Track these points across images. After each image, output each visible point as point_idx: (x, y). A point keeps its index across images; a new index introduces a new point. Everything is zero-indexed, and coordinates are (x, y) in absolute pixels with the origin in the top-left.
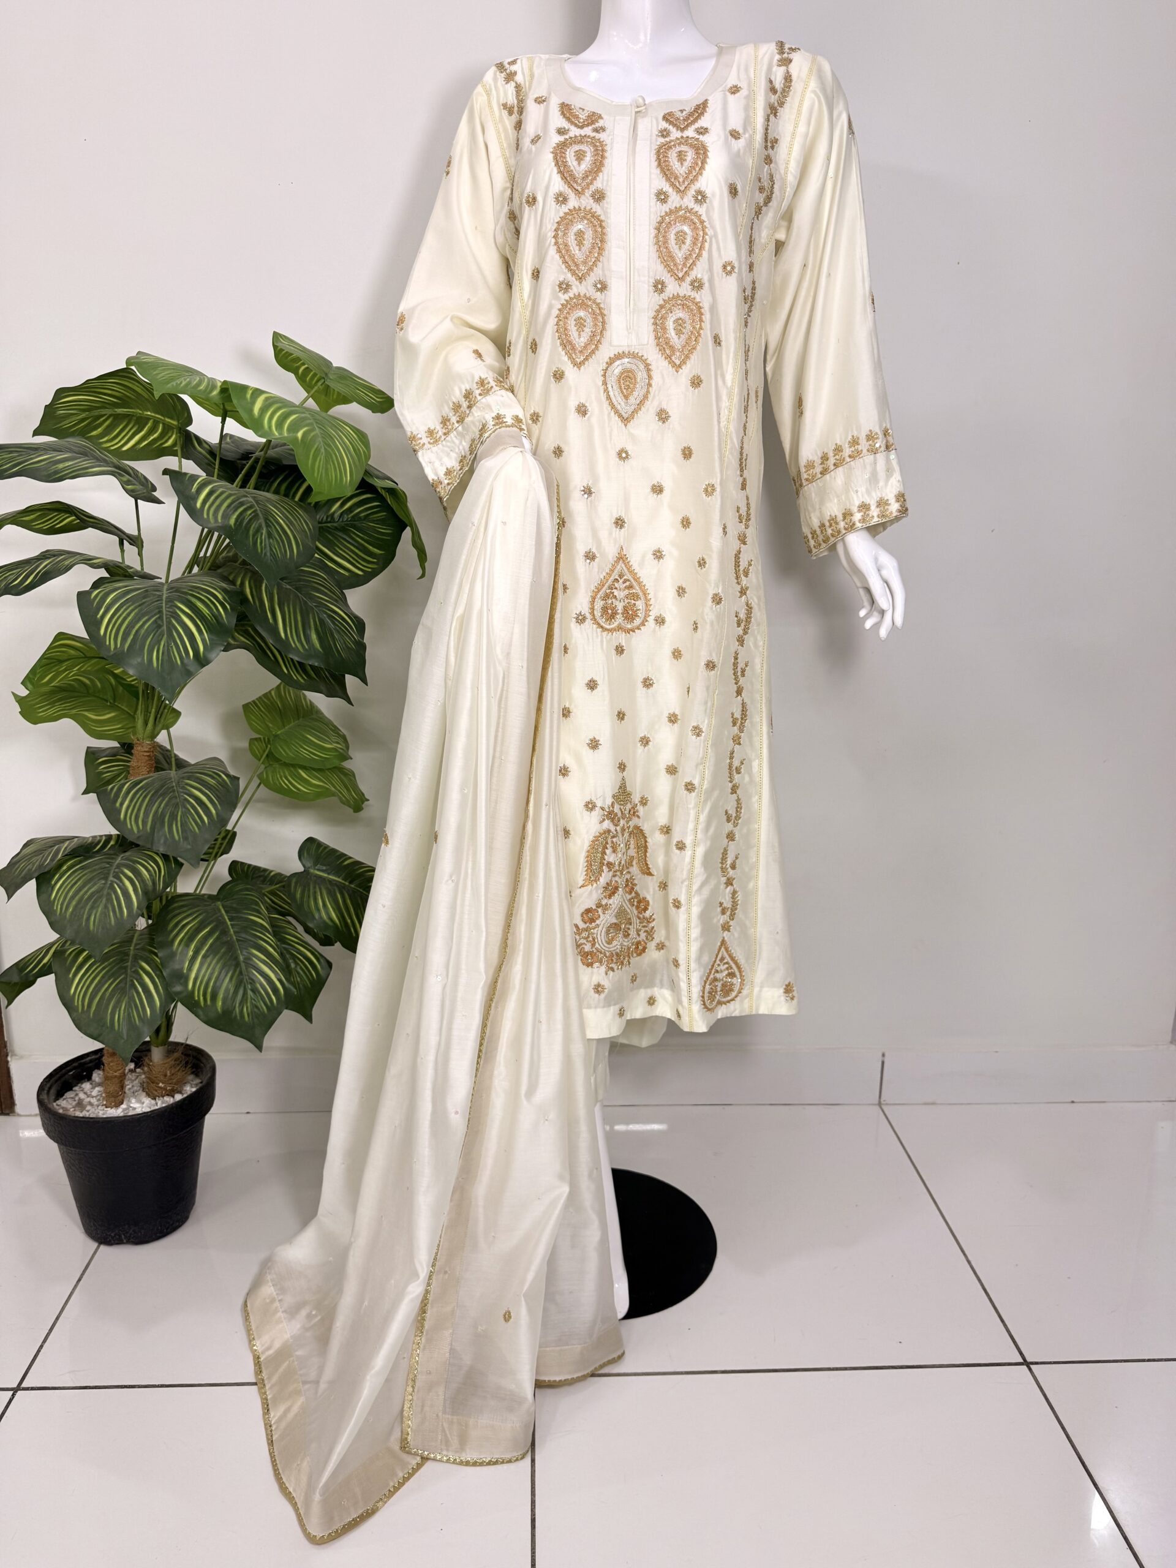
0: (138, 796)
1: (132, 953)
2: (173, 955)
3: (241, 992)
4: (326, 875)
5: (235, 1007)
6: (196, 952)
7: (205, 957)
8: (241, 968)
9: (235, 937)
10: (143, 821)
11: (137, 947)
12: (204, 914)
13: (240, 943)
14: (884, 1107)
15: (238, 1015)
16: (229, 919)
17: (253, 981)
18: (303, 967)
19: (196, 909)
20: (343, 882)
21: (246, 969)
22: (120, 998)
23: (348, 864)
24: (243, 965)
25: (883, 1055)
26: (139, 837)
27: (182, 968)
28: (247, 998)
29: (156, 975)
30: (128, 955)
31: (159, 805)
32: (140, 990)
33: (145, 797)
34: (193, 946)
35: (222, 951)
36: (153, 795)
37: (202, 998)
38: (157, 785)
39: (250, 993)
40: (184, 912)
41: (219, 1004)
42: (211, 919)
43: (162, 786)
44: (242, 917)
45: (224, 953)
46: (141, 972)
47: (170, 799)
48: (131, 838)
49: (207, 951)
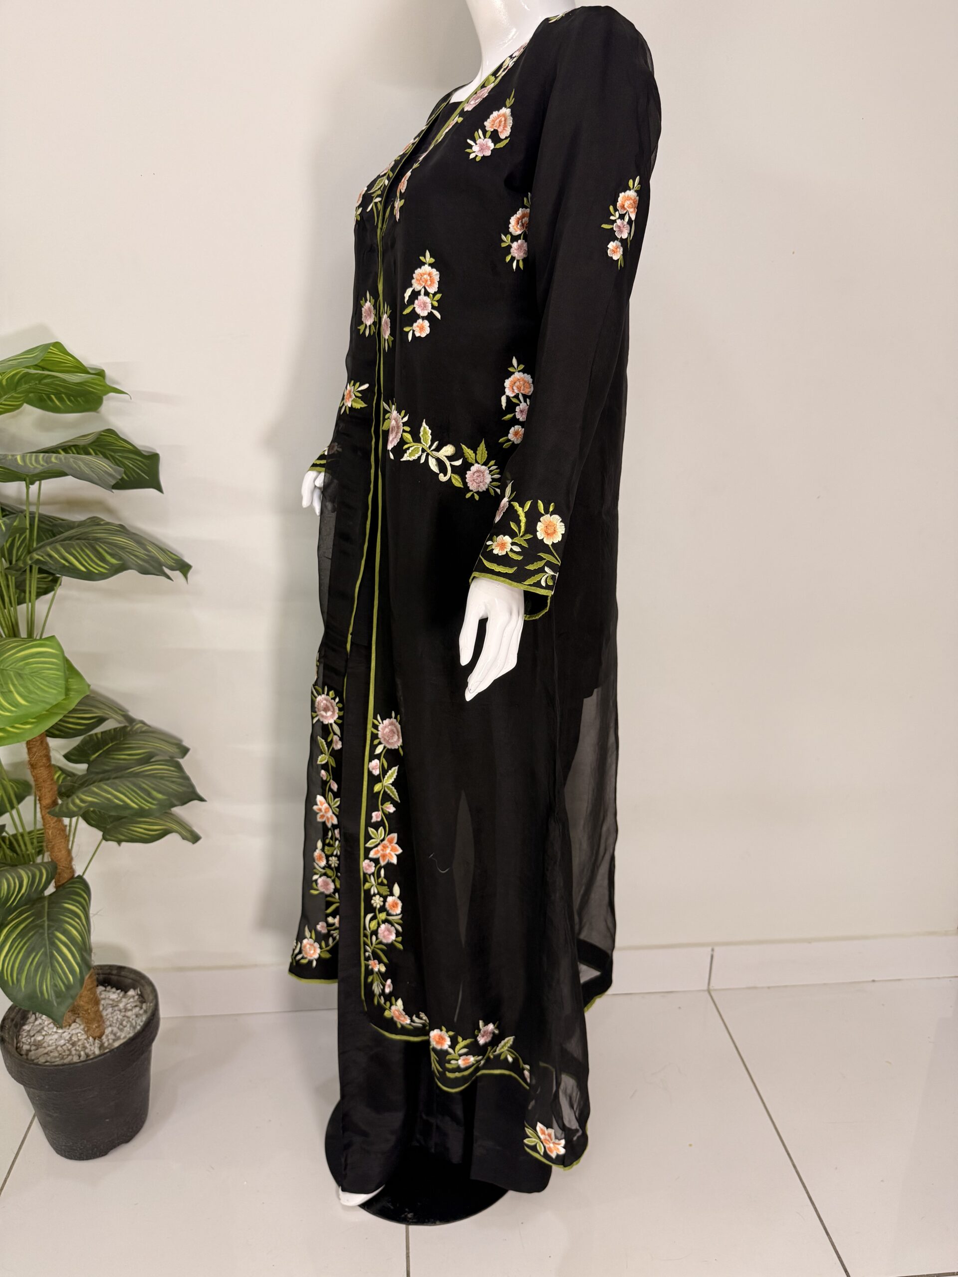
14: (713, 994)
25: (713, 950)
32: (60, 960)
46: (59, 943)
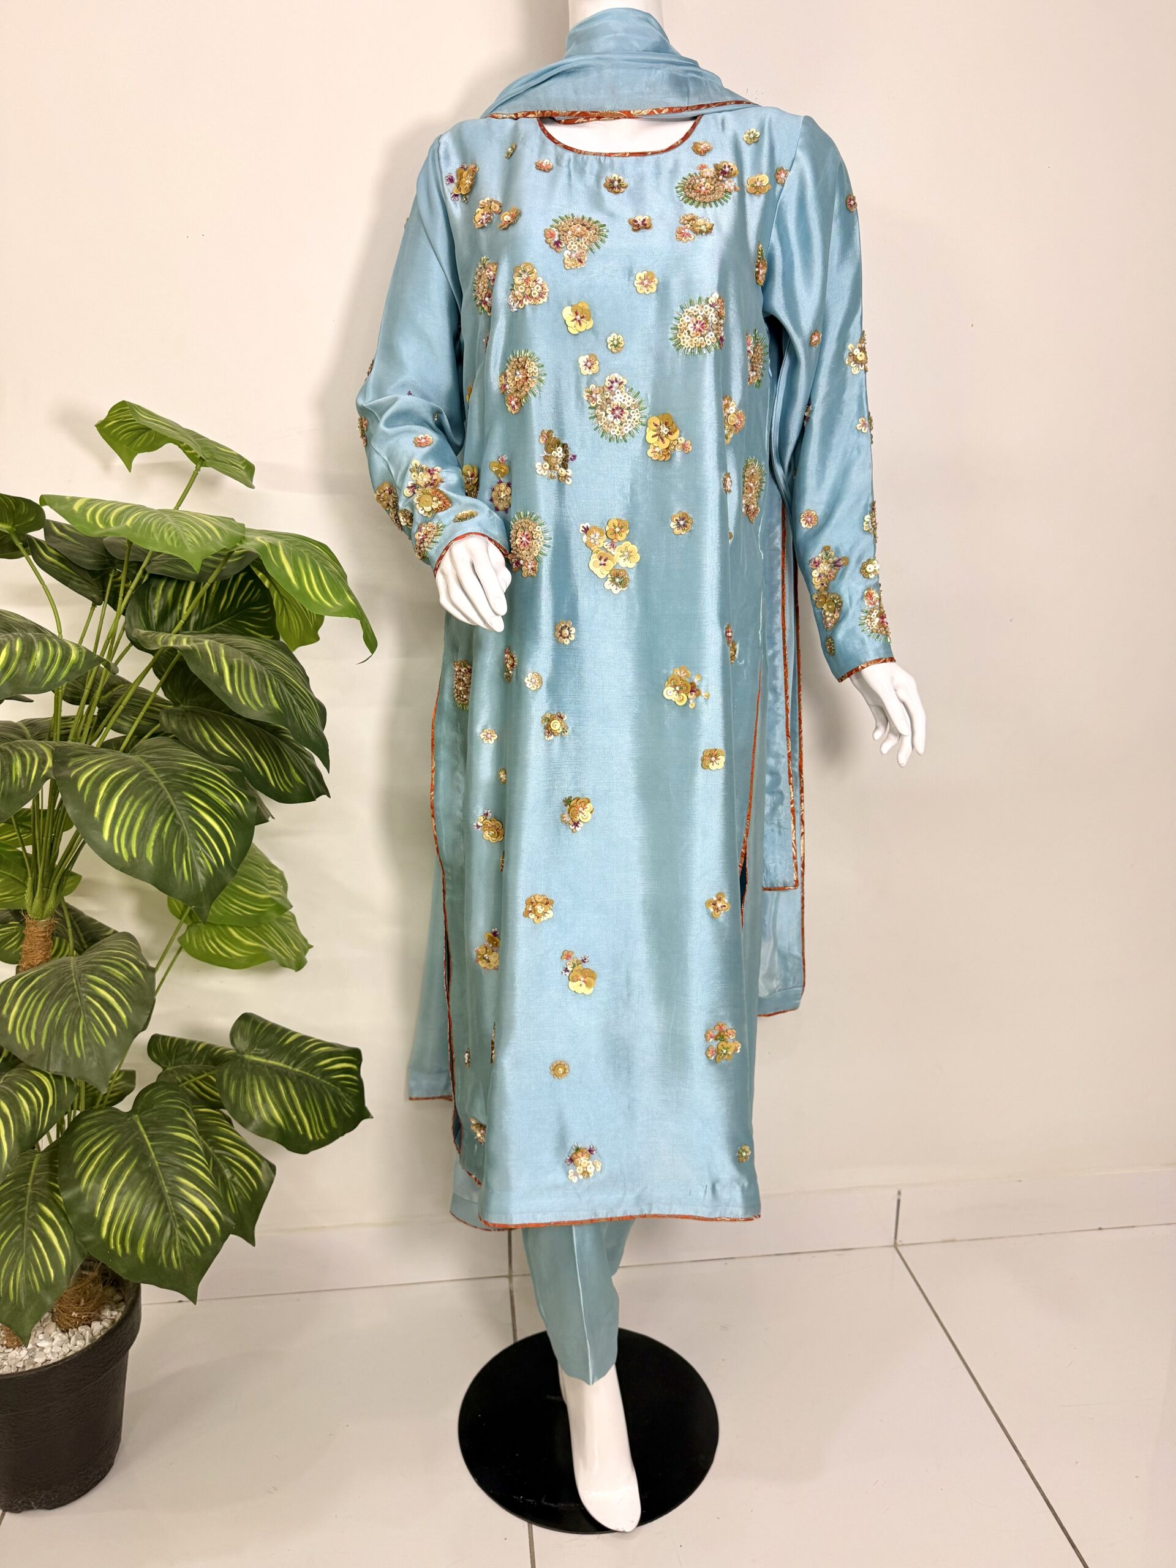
0: (29, 1000)
1: (29, 1191)
2: (80, 1197)
3: (168, 1233)
4: (264, 1061)
5: (160, 1253)
6: (110, 1191)
7: (121, 1194)
8: (166, 1202)
9: (157, 1163)
10: (36, 1034)
11: (37, 1183)
12: (118, 1136)
13: (163, 1170)
14: (900, 1249)
15: (165, 1263)
16: (149, 1138)
17: (181, 1217)
18: (241, 1177)
19: (108, 1129)
20: (285, 1066)
21: (173, 1203)
22: (16, 1256)
23: (291, 1043)
24: (168, 1198)
25: (899, 1193)
26: (31, 1056)
27: (94, 1211)
28: (175, 1240)
29: (60, 1223)
30: (24, 1195)
31: (56, 1012)
33: (39, 1000)
34: (105, 1183)
35: (142, 1183)
36: (47, 999)
37: (119, 1246)
38: (53, 983)
39: (178, 1232)
40: (93, 1135)
41: (141, 1251)
42: (127, 1141)
43: (60, 985)
44: (164, 1135)
45: (145, 1187)
47: (69, 1003)
48: (21, 1056)
49: (124, 1186)
